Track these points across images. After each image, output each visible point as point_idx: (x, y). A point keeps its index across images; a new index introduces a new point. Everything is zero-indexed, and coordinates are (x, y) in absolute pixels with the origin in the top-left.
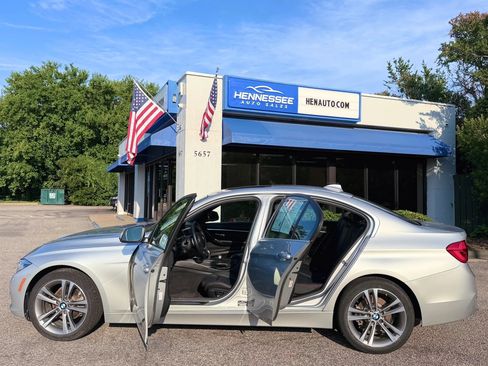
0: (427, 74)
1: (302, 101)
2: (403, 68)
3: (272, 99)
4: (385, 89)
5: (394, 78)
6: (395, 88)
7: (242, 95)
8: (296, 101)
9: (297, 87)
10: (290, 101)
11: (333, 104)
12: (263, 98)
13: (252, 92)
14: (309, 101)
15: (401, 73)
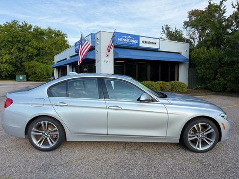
0: (176, 31)
1: (141, 42)
2: (168, 28)
3: (131, 41)
4: (161, 36)
5: (164, 32)
6: (164, 36)
7: (121, 39)
8: (139, 42)
9: (139, 36)
10: (137, 42)
11: (151, 43)
12: (128, 41)
13: (124, 38)
14: (143, 42)
15: (167, 31)
